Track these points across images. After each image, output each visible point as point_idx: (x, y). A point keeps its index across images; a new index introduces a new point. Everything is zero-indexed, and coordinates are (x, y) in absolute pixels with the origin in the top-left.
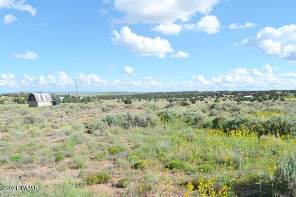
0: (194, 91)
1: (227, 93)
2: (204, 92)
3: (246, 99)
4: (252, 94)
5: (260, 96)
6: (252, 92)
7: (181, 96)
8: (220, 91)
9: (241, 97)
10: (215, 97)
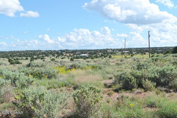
0: (38, 50)
1: (67, 51)
2: (47, 51)
3: (81, 57)
4: (88, 52)
5: (95, 54)
6: (88, 51)
7: (24, 56)
8: (61, 50)
9: (78, 55)
10: (56, 55)
